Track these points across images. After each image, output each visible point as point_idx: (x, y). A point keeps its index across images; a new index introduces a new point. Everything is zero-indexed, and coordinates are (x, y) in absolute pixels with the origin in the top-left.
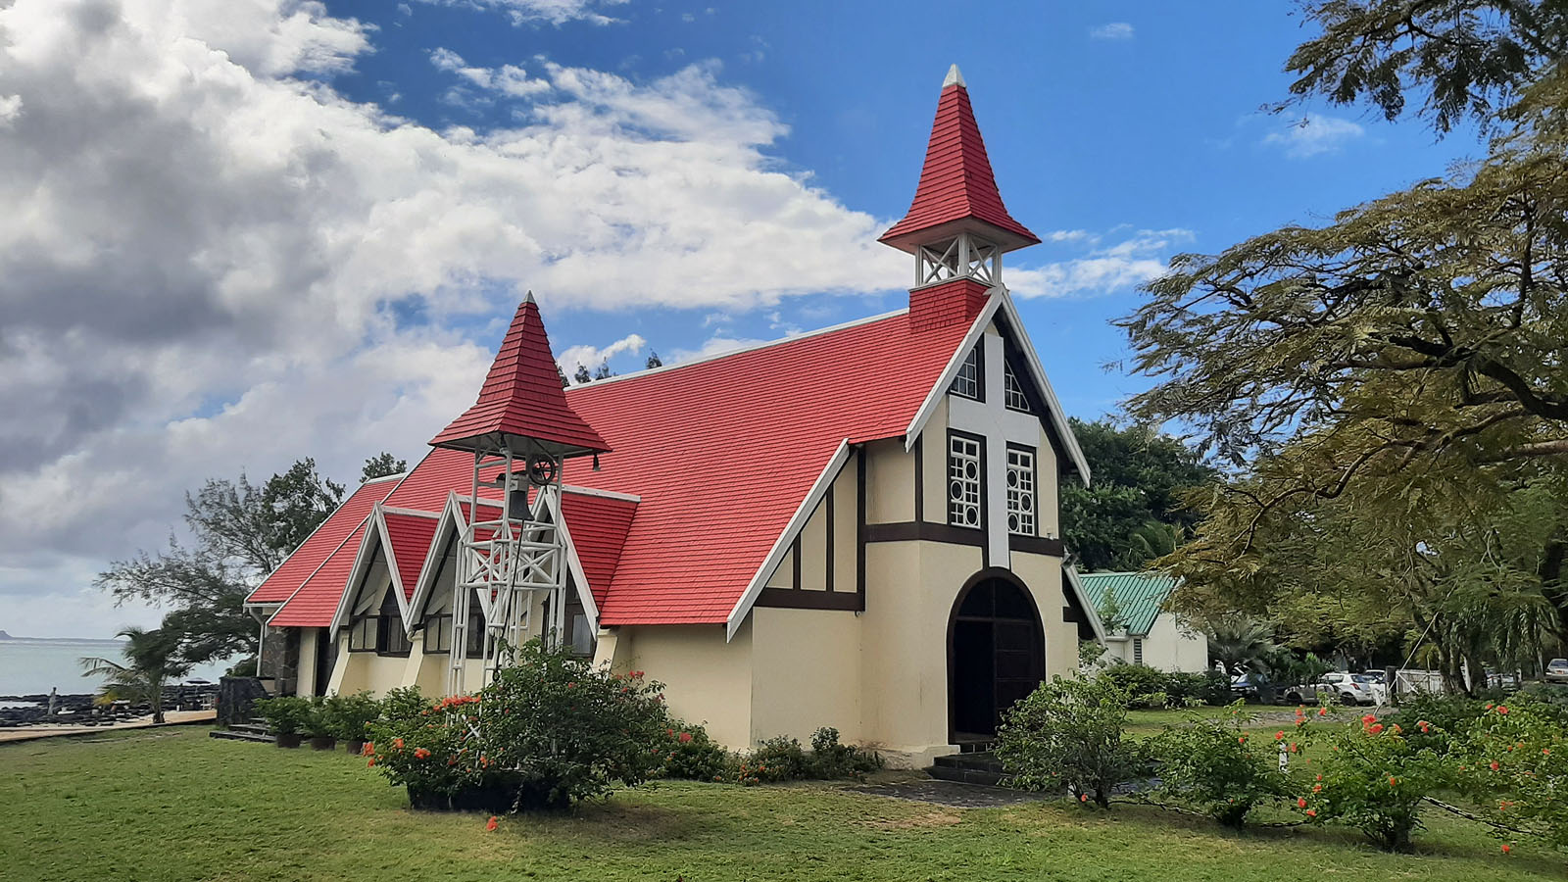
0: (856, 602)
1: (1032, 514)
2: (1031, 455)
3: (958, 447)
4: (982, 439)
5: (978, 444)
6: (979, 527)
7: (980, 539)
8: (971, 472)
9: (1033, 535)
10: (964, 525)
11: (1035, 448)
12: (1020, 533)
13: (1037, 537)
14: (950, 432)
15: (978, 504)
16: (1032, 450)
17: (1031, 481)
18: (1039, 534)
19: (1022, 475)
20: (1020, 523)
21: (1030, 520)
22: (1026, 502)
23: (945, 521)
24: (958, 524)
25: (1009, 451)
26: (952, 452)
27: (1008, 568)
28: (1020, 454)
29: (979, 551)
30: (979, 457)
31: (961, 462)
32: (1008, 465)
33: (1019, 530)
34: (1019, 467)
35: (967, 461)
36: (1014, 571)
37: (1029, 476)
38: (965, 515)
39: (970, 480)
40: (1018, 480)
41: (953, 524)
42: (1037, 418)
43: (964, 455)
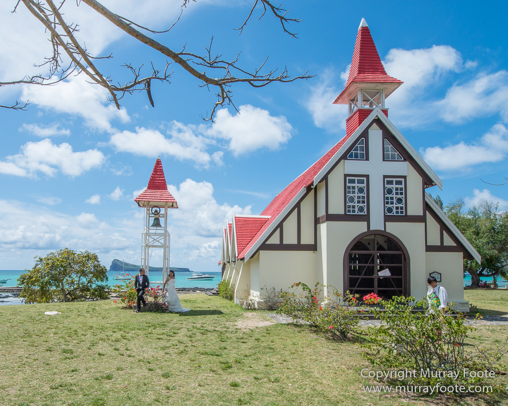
0: (313, 248)
1: (404, 205)
2: (403, 180)
3: (352, 181)
4: (367, 176)
5: (365, 179)
6: (366, 214)
7: (366, 218)
8: (361, 190)
9: (404, 214)
10: (356, 213)
11: (406, 176)
12: (395, 214)
13: (406, 216)
14: (346, 176)
15: (365, 204)
16: (405, 177)
18: (409, 214)
19: (397, 189)
20: (394, 210)
21: (402, 208)
22: (399, 201)
23: (344, 213)
24: (351, 213)
25: (386, 179)
26: (348, 185)
27: (383, 230)
28: (394, 180)
29: (365, 223)
30: (365, 185)
31: (354, 188)
32: (386, 186)
33: (393, 213)
34: (394, 186)
35: (358, 187)
36: (388, 231)
37: (401, 189)
38: (356, 209)
39: (360, 195)
40: (394, 191)
41: (348, 213)
42: (406, 163)
43: (356, 184)
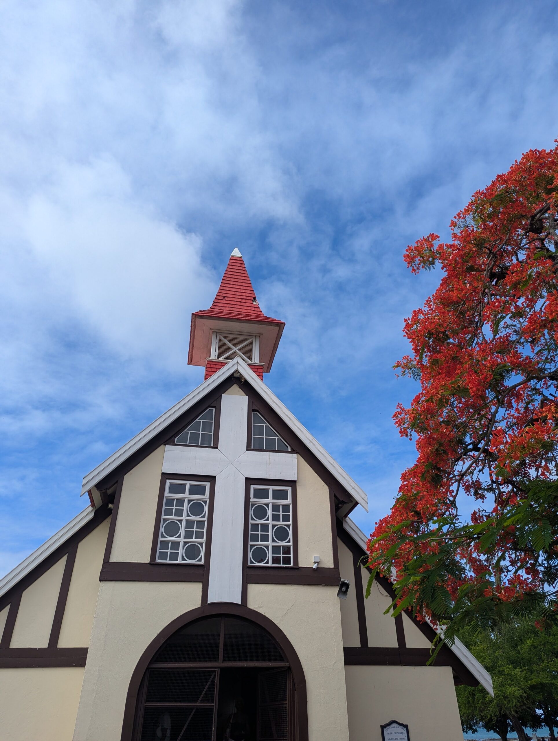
1: (291, 544)
2: (289, 489)
3: (178, 489)
5: (208, 485)
6: (202, 562)
7: (201, 574)
8: (196, 509)
9: (292, 565)
10: (179, 561)
11: (295, 482)
12: (270, 564)
13: (296, 568)
14: (166, 476)
15: (203, 540)
16: (292, 483)
17: (287, 513)
18: (301, 564)
19: (276, 508)
20: (270, 555)
21: (287, 550)
22: (281, 534)
23: (147, 560)
24: (167, 561)
25: (252, 487)
26: (167, 494)
27: (240, 603)
28: (271, 488)
29: (198, 587)
30: (207, 496)
31: (181, 502)
32: (253, 500)
33: (267, 563)
34: (271, 501)
35: (190, 501)
36: (252, 605)
37: (286, 508)
38: (181, 551)
39: (194, 518)
40: (270, 513)
41: (158, 561)
42: (295, 455)
43: (187, 496)
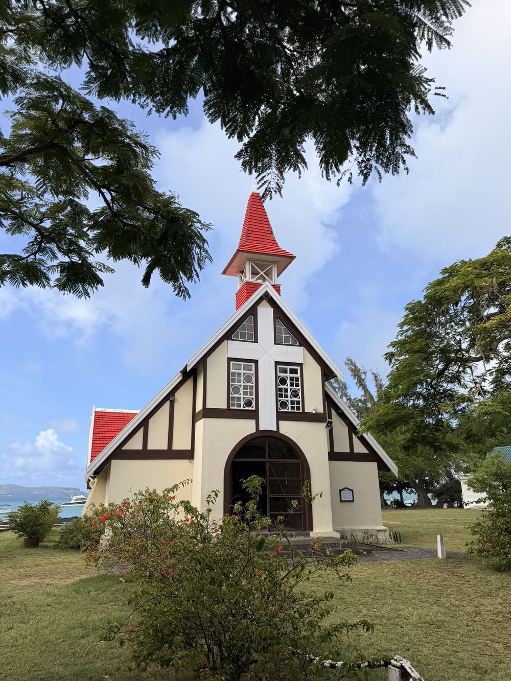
0: (188, 455)
1: (300, 399)
2: (299, 368)
3: (237, 367)
4: (256, 362)
5: (253, 365)
6: (254, 409)
7: (254, 415)
8: (248, 379)
9: (301, 411)
10: (242, 408)
11: (302, 364)
12: (290, 410)
13: (304, 413)
14: (229, 359)
15: (254, 397)
17: (298, 382)
18: (306, 411)
19: (291, 379)
20: (289, 405)
21: (298, 403)
22: (295, 394)
23: (225, 407)
24: (236, 408)
25: (278, 366)
26: (232, 370)
27: (276, 430)
28: (288, 367)
29: (253, 422)
30: (253, 372)
31: (239, 374)
32: (279, 374)
33: (288, 409)
34: (289, 375)
35: (244, 374)
36: (281, 431)
37: (297, 379)
38: (242, 403)
39: (247, 384)
40: (288, 382)
41: (231, 408)
42: (302, 348)
43: (242, 371)
